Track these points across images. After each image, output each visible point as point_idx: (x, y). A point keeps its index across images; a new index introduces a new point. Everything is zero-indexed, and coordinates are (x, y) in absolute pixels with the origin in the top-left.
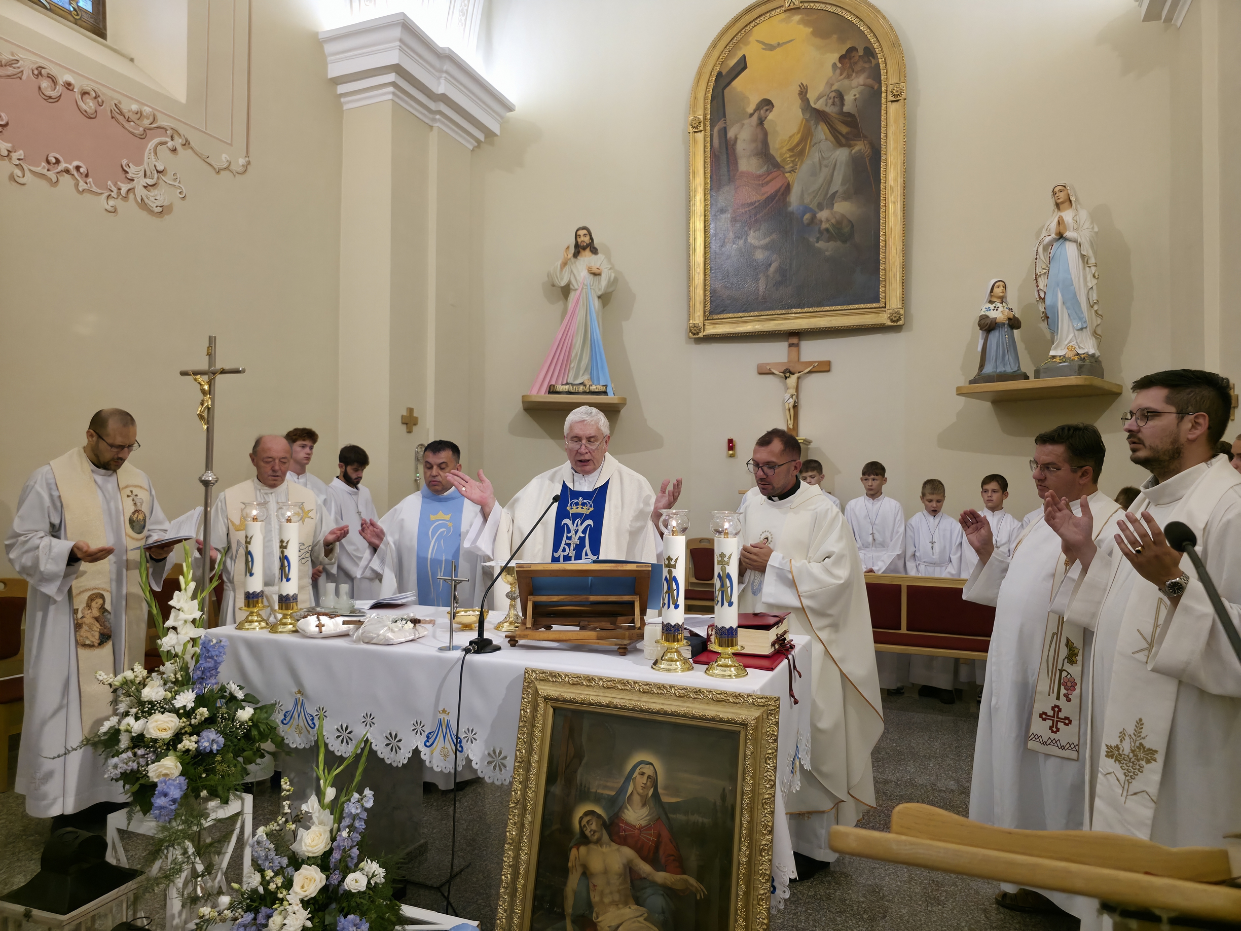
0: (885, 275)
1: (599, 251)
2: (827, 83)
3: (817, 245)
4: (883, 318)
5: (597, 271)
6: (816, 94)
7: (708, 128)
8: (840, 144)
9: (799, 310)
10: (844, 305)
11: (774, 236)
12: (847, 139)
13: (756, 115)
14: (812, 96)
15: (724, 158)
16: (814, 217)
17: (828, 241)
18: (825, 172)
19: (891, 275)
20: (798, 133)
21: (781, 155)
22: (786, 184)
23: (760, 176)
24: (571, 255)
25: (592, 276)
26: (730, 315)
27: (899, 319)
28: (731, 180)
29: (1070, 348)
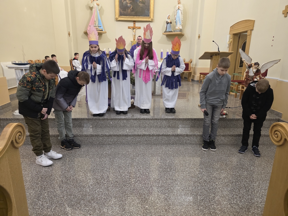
3: (139, 4)
4: (150, 20)
9: (136, 17)
25: (97, 5)
26: (123, 16)
29: (179, 28)
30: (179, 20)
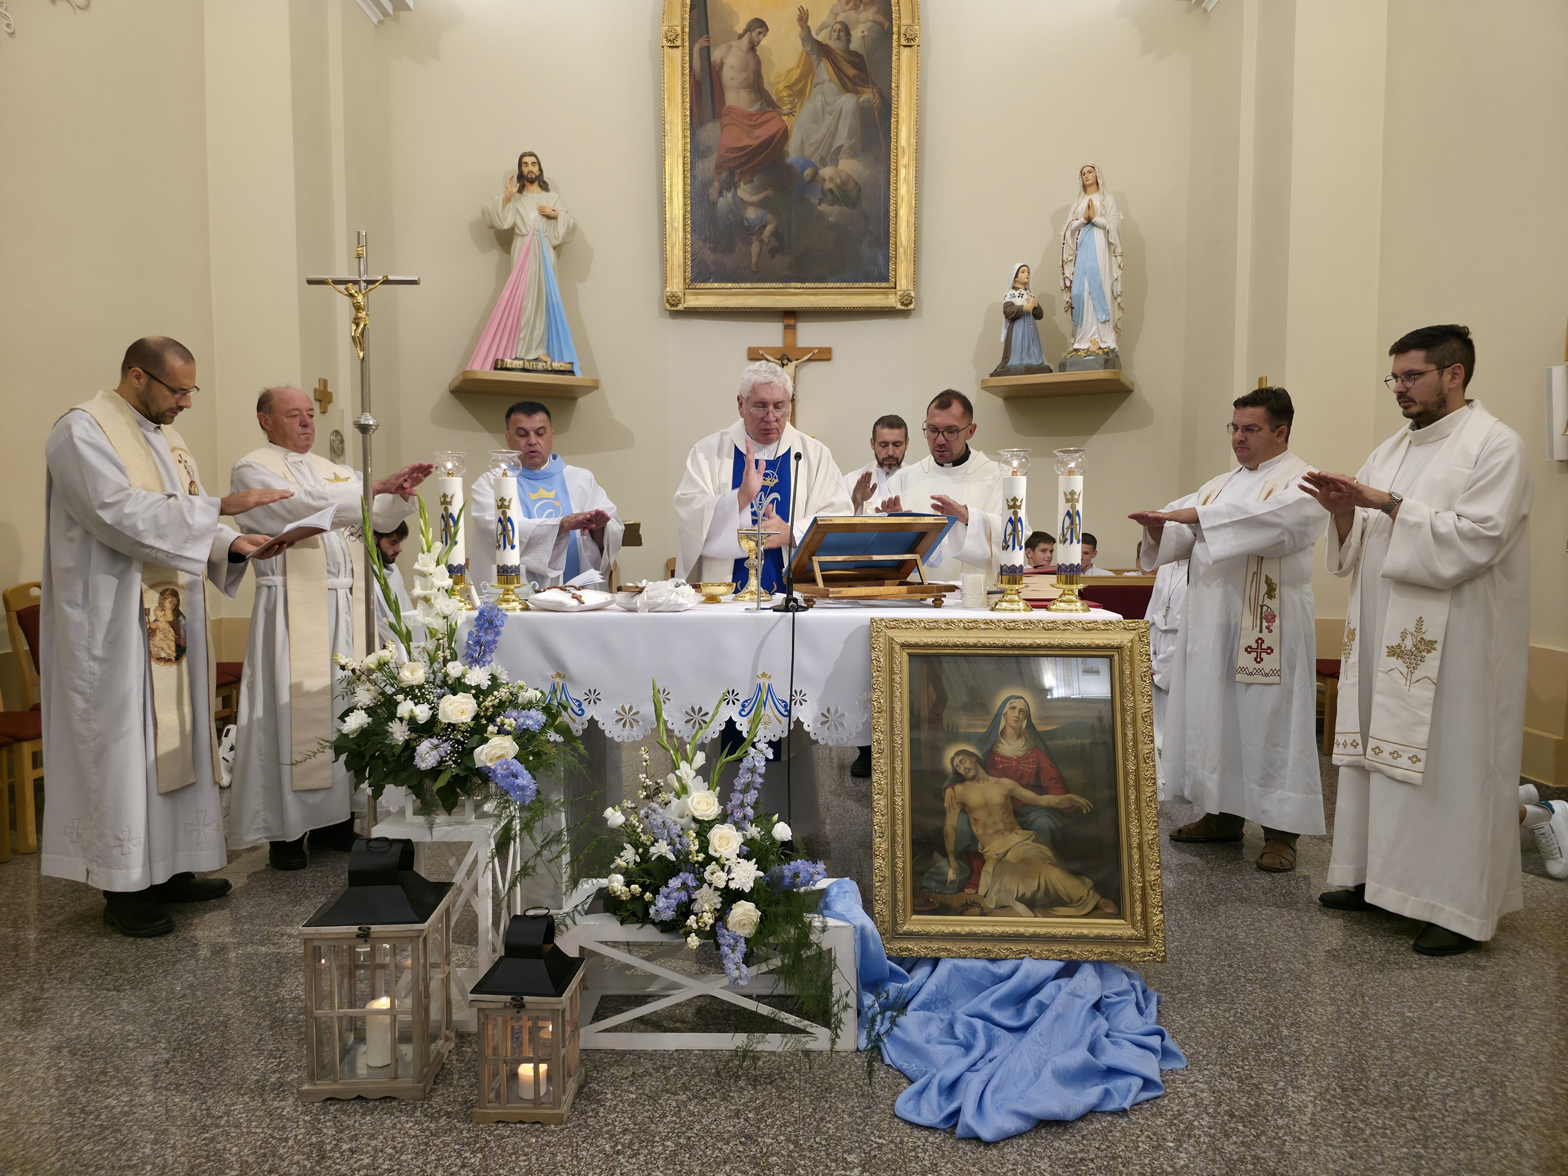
0: (896, 251)
1: (550, 187)
2: (831, 11)
3: (819, 207)
4: (893, 301)
5: (553, 214)
6: (819, 25)
7: (687, 44)
8: (847, 90)
9: (799, 285)
10: (849, 282)
11: (769, 192)
12: (854, 84)
13: (745, 39)
14: (814, 24)
15: (706, 87)
16: (816, 173)
17: (832, 205)
18: (829, 119)
20: (798, 67)
21: (778, 92)
22: (782, 131)
23: (751, 115)
24: (515, 189)
25: (544, 220)
26: (716, 285)
27: (910, 303)
28: (716, 115)
29: (1093, 342)
30: (1097, 292)
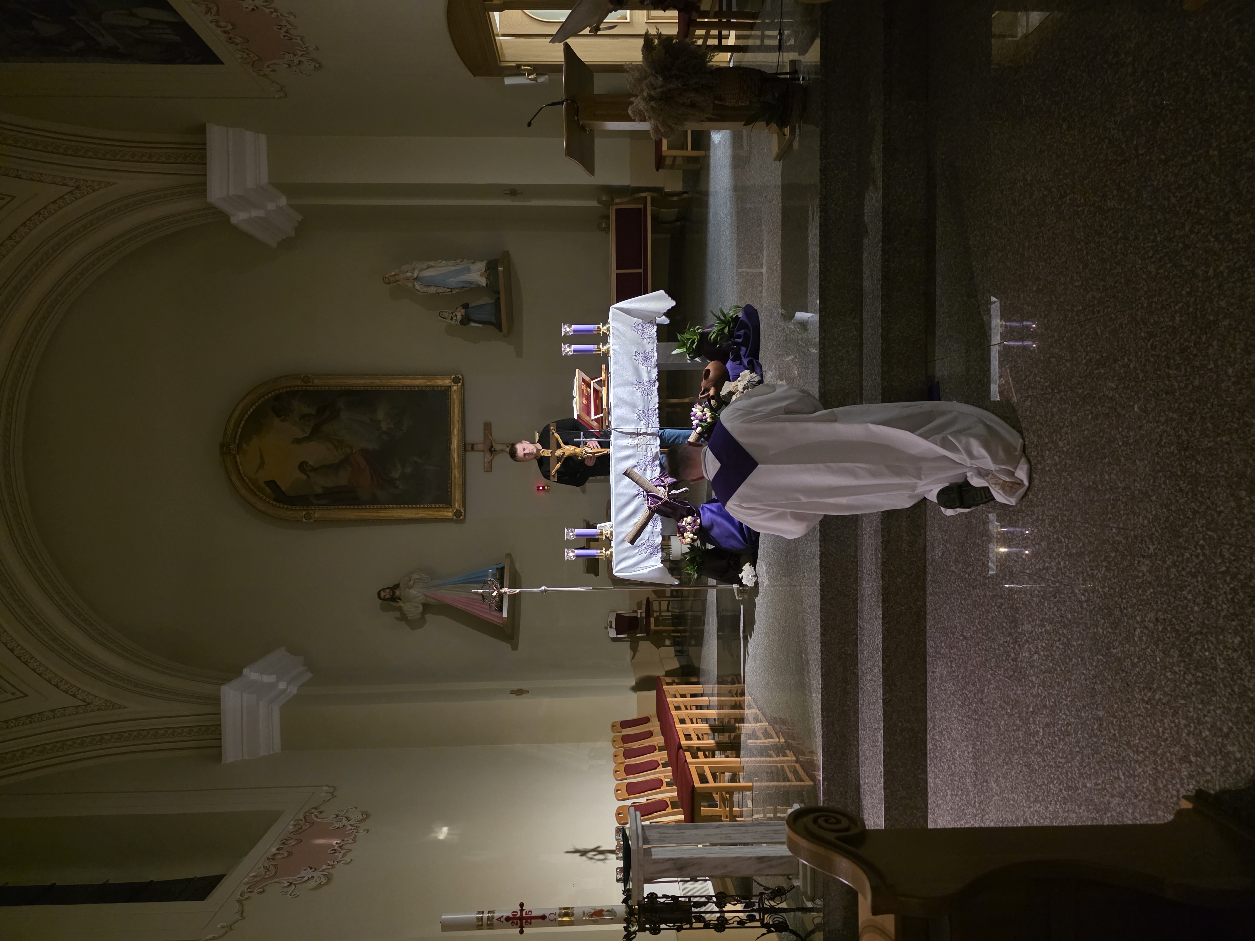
0: (429, 386)
1: (396, 583)
2: (294, 425)
3: (404, 431)
4: (457, 388)
6: (301, 432)
7: (312, 507)
8: (338, 416)
11: (396, 459)
12: (334, 411)
13: (310, 474)
14: (301, 435)
16: (385, 433)
18: (356, 426)
19: (429, 383)
20: (326, 444)
21: (340, 455)
22: (361, 453)
23: (353, 470)
25: (416, 586)
27: (458, 377)
28: (353, 490)
29: (482, 275)
30: (454, 274)
